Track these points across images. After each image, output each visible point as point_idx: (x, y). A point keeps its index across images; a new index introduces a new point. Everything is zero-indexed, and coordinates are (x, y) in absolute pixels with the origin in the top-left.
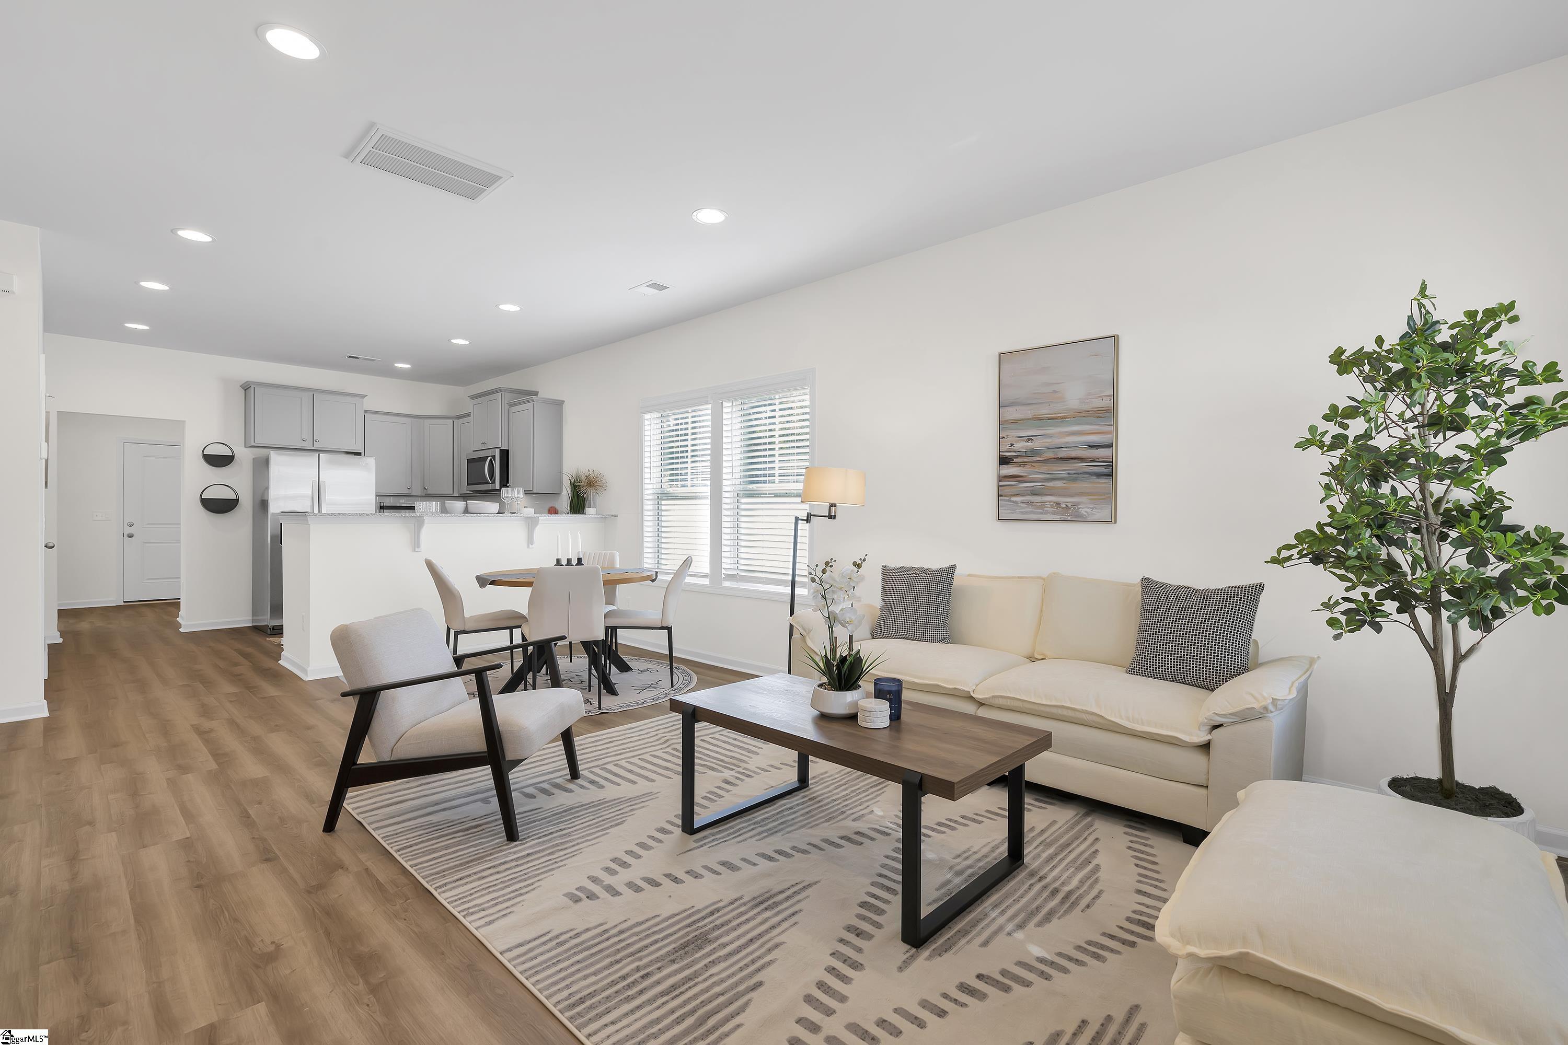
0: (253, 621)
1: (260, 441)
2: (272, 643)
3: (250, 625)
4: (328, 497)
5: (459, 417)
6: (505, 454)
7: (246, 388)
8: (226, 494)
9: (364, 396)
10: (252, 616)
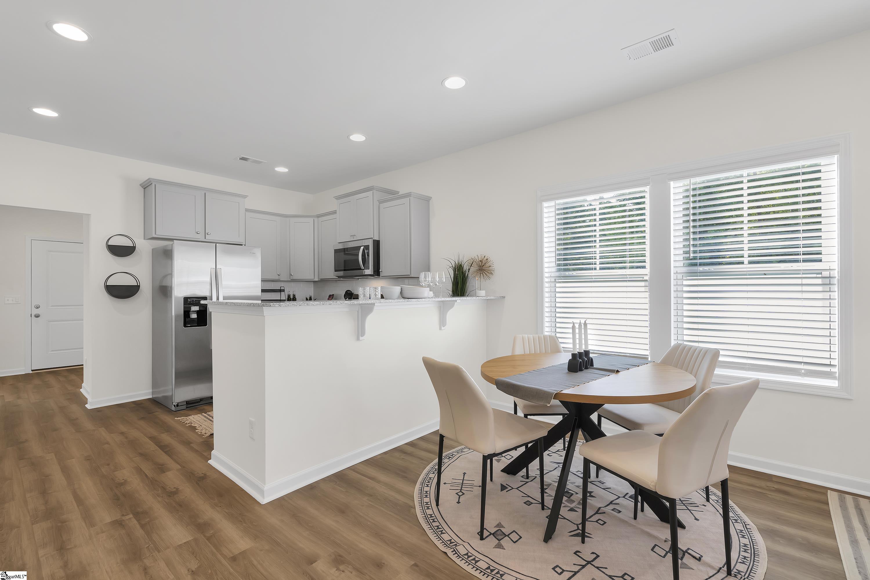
0: (153, 393)
1: (160, 233)
2: (179, 422)
3: (151, 397)
4: (224, 282)
5: (319, 216)
6: (377, 244)
7: (146, 186)
8: (128, 281)
9: (245, 197)
10: (152, 389)
